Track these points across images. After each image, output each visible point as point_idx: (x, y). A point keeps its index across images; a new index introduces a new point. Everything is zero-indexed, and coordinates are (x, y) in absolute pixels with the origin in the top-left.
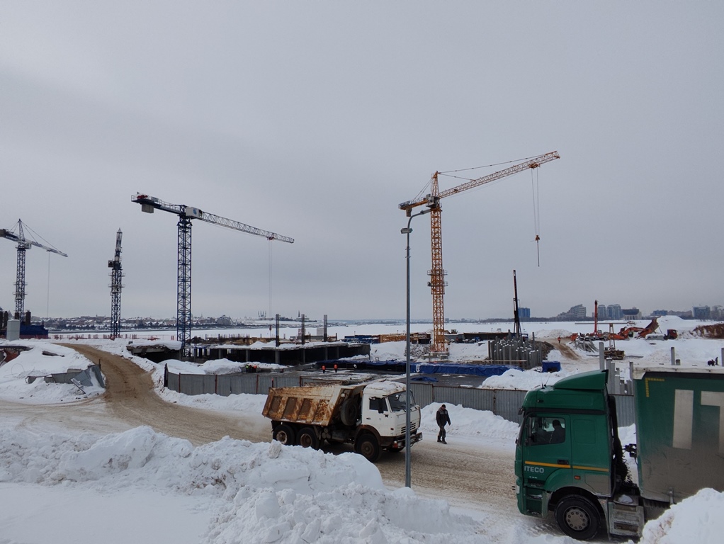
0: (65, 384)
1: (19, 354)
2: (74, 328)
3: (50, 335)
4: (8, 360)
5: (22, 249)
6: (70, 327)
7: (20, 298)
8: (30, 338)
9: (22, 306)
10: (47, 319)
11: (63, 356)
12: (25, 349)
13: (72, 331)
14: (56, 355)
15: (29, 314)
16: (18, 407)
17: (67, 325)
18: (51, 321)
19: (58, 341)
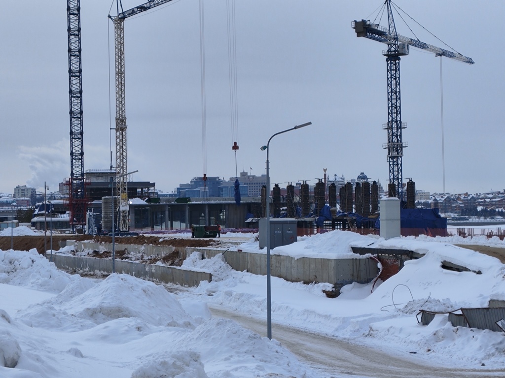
0: (486, 330)
1: (402, 266)
2: (492, 214)
3: (450, 229)
4: (384, 277)
5: (393, 57)
6: (484, 213)
7: (395, 154)
8: (417, 235)
9: (400, 171)
10: (442, 195)
11: (479, 273)
12: (411, 255)
13: (488, 220)
14: (466, 269)
15: (411, 185)
16: (409, 370)
17: (479, 208)
18: (449, 200)
19: (467, 241)
